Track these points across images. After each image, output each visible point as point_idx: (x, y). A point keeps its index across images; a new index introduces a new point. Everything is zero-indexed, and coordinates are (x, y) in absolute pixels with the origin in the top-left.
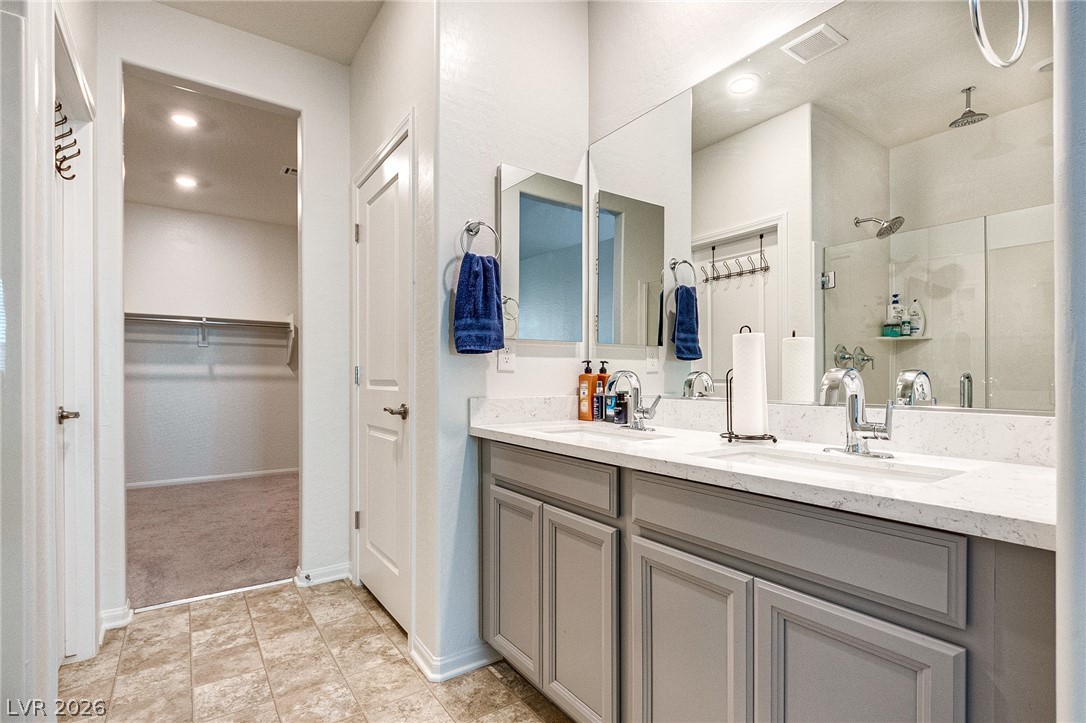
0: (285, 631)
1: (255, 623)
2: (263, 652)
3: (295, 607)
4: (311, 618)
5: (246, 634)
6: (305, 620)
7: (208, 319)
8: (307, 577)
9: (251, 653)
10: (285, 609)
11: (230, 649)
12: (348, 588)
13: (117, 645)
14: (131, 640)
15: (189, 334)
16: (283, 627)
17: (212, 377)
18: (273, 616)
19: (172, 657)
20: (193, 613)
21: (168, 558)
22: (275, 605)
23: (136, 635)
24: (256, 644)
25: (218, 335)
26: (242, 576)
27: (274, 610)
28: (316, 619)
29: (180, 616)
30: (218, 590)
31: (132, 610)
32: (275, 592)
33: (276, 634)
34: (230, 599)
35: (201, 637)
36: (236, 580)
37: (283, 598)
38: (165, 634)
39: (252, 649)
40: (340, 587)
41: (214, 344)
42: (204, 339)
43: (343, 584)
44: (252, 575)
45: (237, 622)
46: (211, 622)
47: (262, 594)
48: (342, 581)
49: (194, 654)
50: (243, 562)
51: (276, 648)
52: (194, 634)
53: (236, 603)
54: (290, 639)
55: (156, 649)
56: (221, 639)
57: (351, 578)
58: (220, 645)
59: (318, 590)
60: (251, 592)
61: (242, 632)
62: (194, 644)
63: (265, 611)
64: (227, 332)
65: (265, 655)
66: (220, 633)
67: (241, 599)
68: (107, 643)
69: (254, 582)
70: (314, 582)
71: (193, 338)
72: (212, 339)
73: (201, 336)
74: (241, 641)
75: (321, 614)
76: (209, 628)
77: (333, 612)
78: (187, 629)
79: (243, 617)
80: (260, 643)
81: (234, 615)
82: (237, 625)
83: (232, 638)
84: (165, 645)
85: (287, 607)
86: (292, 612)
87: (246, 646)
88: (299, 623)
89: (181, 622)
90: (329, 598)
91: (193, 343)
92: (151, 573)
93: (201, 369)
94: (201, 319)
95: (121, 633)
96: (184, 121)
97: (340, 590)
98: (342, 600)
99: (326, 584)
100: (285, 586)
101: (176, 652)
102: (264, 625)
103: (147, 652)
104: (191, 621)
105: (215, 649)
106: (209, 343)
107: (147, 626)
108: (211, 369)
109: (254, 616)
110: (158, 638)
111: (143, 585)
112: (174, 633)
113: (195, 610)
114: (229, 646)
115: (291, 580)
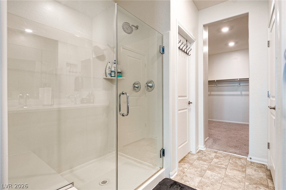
0: (236, 170)
1: (229, 164)
2: (227, 172)
3: (243, 165)
4: (245, 170)
5: (225, 165)
6: (243, 170)
7: (239, 79)
8: (251, 158)
9: (224, 171)
10: (239, 164)
11: (220, 167)
12: (264, 168)
13: (200, 153)
14: (202, 154)
15: (236, 83)
16: (236, 168)
17: (241, 95)
18: (235, 164)
19: (207, 161)
20: (217, 154)
21: (219, 140)
22: (237, 162)
23: (204, 153)
24: (226, 169)
25: (243, 83)
26: (233, 150)
27: (236, 163)
28: (247, 172)
29: (214, 153)
30: (225, 151)
31: (206, 148)
32: (240, 158)
33: (233, 169)
34: (227, 155)
35: (215, 160)
36: (231, 151)
37: (241, 161)
38: (209, 156)
39: (224, 169)
40: (262, 167)
41: (242, 86)
42: (239, 85)
43: (263, 166)
44: (236, 151)
45: (225, 161)
46: (219, 158)
47: (236, 157)
48: (264, 165)
49: (211, 163)
50: (236, 147)
51: (230, 173)
52: (214, 159)
53: (228, 157)
54: (236, 172)
55: (205, 158)
56: (219, 163)
57: (267, 165)
58: (218, 164)
59: (253, 164)
60: (233, 155)
61: (225, 164)
62: (213, 161)
63: (234, 162)
64: (245, 82)
65: (227, 173)
66: (220, 162)
67: (230, 156)
68: (198, 152)
69: (235, 153)
70: (252, 161)
71: (236, 85)
72: (241, 84)
73: (238, 84)
74: (223, 166)
75: (249, 171)
76: (218, 159)
77: (254, 172)
78: (213, 157)
79: (227, 161)
80: (227, 169)
81: (226, 159)
82: (225, 162)
83: (221, 164)
84: (208, 158)
85: (240, 164)
86: (241, 166)
87: (224, 168)
88: (241, 170)
89: (214, 155)
90: (256, 168)
91: (237, 86)
92: (214, 142)
93: (239, 93)
94: (238, 79)
95: (202, 152)
96: (225, 30)
97: (261, 167)
98: (259, 170)
99: (257, 163)
100: (244, 158)
101: (208, 161)
102: (231, 165)
103: (204, 158)
104: (216, 156)
105: (216, 165)
106: (240, 86)
107: (207, 152)
108: (241, 93)
109: (230, 162)
110: (207, 156)
111: (211, 143)
112: (211, 157)
113: (218, 154)
114: (220, 166)
115: (246, 157)
